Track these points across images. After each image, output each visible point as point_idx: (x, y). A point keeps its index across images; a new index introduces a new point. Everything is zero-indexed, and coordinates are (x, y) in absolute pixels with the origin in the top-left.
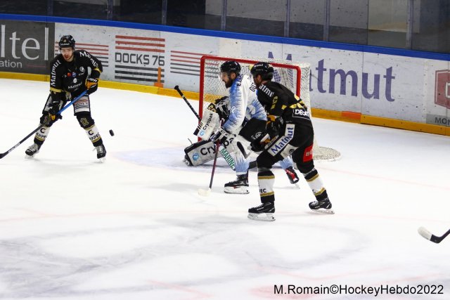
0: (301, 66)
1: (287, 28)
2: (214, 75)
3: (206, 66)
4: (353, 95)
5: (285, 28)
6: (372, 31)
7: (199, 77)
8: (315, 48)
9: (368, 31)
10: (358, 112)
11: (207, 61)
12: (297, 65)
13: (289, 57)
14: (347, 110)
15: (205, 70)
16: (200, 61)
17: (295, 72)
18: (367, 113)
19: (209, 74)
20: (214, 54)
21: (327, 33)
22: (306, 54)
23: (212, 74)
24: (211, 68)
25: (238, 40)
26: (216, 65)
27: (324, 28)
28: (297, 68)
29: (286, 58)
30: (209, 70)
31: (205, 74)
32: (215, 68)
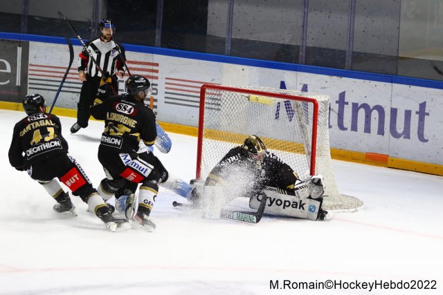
0: (319, 99)
1: (302, 54)
2: (216, 107)
3: (206, 96)
4: (379, 134)
5: (301, 53)
6: (403, 58)
7: (198, 109)
8: (335, 78)
9: (398, 58)
10: (384, 153)
11: (207, 90)
12: (314, 97)
13: (305, 88)
14: (373, 152)
15: (206, 101)
16: (199, 90)
17: (311, 105)
18: (395, 155)
19: (210, 106)
20: (216, 82)
21: (350, 60)
22: (325, 85)
23: (213, 106)
24: (213, 99)
25: (245, 67)
26: (218, 95)
27: (347, 54)
28: (314, 101)
29: (301, 89)
30: (210, 101)
31: (206, 105)
32: (216, 99)
